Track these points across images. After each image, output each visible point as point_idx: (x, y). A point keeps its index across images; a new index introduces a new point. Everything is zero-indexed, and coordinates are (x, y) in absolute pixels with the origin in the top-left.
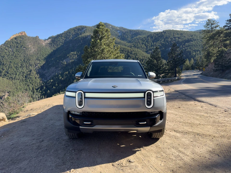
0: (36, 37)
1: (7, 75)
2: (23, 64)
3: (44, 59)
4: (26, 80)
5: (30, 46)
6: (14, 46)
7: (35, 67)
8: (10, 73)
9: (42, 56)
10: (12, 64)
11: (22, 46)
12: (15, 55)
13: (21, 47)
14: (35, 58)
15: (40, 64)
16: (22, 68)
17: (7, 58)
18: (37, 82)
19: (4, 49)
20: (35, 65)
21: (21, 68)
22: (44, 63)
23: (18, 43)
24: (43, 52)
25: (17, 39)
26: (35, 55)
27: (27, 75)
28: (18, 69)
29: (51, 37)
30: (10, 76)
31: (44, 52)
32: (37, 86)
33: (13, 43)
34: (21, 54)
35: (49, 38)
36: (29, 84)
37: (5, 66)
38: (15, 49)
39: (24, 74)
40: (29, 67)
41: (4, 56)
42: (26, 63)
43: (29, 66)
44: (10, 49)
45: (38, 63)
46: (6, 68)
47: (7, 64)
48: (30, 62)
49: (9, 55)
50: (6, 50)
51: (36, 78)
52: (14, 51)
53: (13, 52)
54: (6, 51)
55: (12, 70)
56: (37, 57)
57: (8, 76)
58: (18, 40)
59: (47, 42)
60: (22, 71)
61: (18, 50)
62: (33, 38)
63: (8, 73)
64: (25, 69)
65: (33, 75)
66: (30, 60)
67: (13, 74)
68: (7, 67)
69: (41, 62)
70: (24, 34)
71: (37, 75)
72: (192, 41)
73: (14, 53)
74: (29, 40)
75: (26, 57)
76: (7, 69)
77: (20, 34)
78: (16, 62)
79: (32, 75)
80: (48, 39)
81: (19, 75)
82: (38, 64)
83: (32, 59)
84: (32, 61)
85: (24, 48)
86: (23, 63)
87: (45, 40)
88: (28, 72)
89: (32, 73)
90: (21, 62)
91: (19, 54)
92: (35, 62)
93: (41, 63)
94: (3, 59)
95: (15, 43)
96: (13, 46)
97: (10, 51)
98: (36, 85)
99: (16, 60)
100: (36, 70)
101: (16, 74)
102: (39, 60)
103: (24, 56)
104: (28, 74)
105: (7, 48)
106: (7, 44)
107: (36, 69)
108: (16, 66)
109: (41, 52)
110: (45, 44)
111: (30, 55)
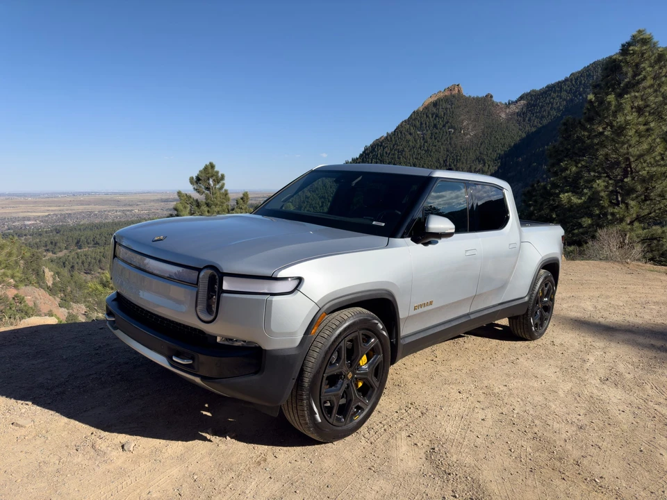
0: (486, 96)
3: (496, 160)
5: (465, 124)
6: (427, 124)
9: (491, 151)
11: (447, 122)
12: (426, 148)
13: (444, 126)
14: (472, 156)
17: (408, 154)
19: (406, 133)
23: (439, 115)
24: (497, 139)
25: (438, 107)
26: (474, 148)
29: (528, 94)
31: (499, 139)
33: (427, 116)
34: (442, 144)
35: (521, 98)
38: (429, 132)
41: (403, 151)
44: (419, 133)
48: (458, 165)
49: (414, 148)
50: (410, 134)
52: (425, 137)
53: (424, 139)
54: (409, 137)
56: (478, 153)
58: (441, 107)
59: (513, 108)
61: (436, 133)
62: (478, 100)
66: (460, 160)
69: (487, 167)
70: (457, 91)
73: (427, 142)
74: (466, 106)
75: (451, 153)
77: (447, 93)
80: (516, 102)
83: (466, 157)
84: (463, 163)
85: (452, 128)
87: (510, 103)
91: (435, 146)
93: (487, 170)
94: (399, 158)
95: (432, 117)
96: (426, 124)
97: (417, 137)
102: (484, 160)
103: (447, 151)
105: (412, 131)
106: (415, 119)
109: (493, 138)
110: (507, 114)
111: (461, 147)
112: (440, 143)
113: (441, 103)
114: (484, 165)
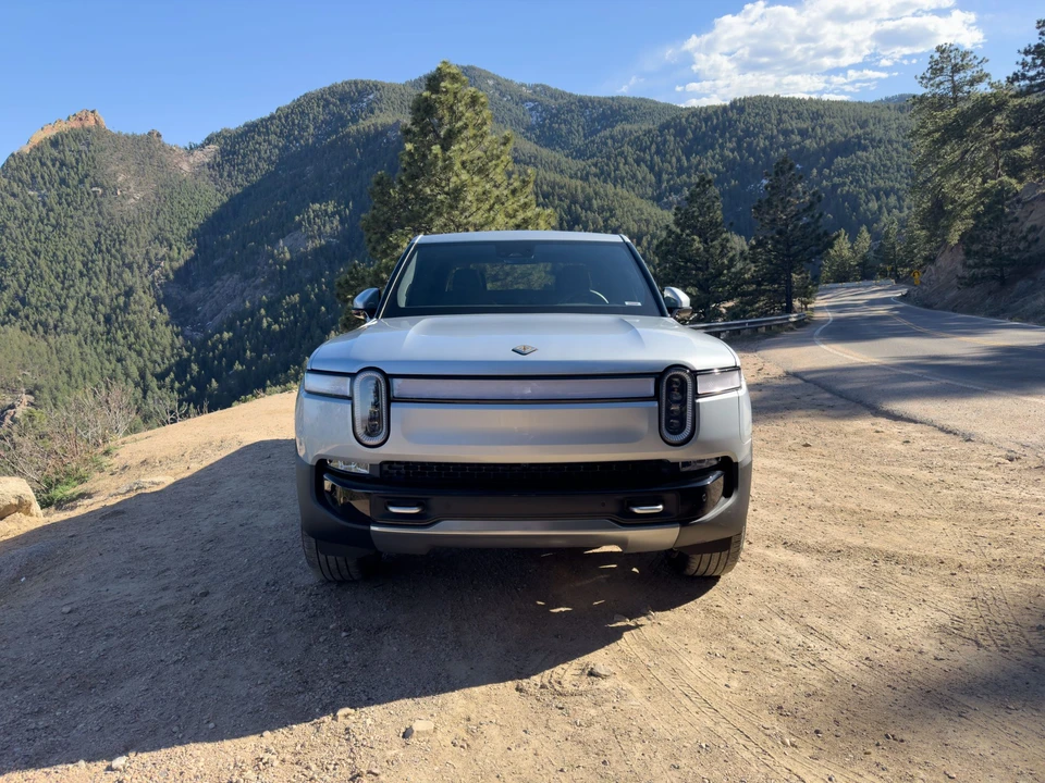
0: (149, 134)
1: (21, 314)
2: (93, 262)
3: (189, 239)
4: (108, 333)
5: (120, 179)
6: (46, 177)
7: (150, 272)
8: (33, 301)
9: (177, 224)
10: (42, 263)
11: (87, 176)
12: (54, 222)
13: (81, 182)
14: (145, 234)
15: (171, 260)
16: (91, 279)
17: (17, 233)
18: (158, 344)
20: (150, 263)
21: (86, 280)
22: (188, 254)
23: (67, 162)
24: (183, 205)
25: (61, 148)
26: (147, 221)
27: (113, 310)
28: (71, 286)
29: (218, 135)
30: (36, 317)
31: (187, 206)
32: (159, 360)
33: (43, 164)
34: (84, 214)
35: (209, 140)
36: (126, 350)
37: (12, 269)
38: (54, 192)
39: (100, 307)
40: (120, 275)
41: (5, 226)
42: (108, 256)
43: (123, 271)
44: (31, 193)
45: (159, 256)
46: (18, 280)
47: (18, 263)
48: (124, 250)
49: (27, 221)
50: (14, 195)
51: (153, 324)
52: (47, 201)
53: (44, 204)
54: (11, 201)
55: (42, 290)
56: (156, 229)
57: (27, 317)
58: (67, 149)
59: (199, 156)
60: (88, 295)
61: (68, 195)
62: (135, 140)
63: (24, 302)
64: (104, 282)
65: (141, 312)
66: (125, 240)
67: (48, 305)
68: (22, 277)
69: (177, 251)
70: (93, 122)
71: (161, 311)
72: (865, 149)
73: (52, 210)
74: (116, 149)
75: (106, 229)
76: (20, 286)
77: (75, 124)
78: (59, 253)
79: (135, 313)
80: (203, 146)
81: (74, 313)
82: (163, 258)
83: (135, 237)
84: (132, 247)
85: (97, 185)
86: (95, 257)
87: (191, 150)
88: (117, 296)
89: (135, 302)
90: (81, 250)
91: (72, 217)
92: (147, 253)
93: (176, 256)
95: (54, 165)
96: (43, 178)
97: (29, 201)
98: (157, 357)
99: (60, 245)
100: (154, 287)
101: (63, 308)
102: (167, 240)
103: (97, 225)
104: (118, 306)
105: (16, 189)
106: (18, 168)
107: (153, 283)
108: (59, 268)
109: (175, 203)
110: (191, 165)
111: (122, 218)
112: (80, 213)
113: (66, 141)
114: (171, 248)
